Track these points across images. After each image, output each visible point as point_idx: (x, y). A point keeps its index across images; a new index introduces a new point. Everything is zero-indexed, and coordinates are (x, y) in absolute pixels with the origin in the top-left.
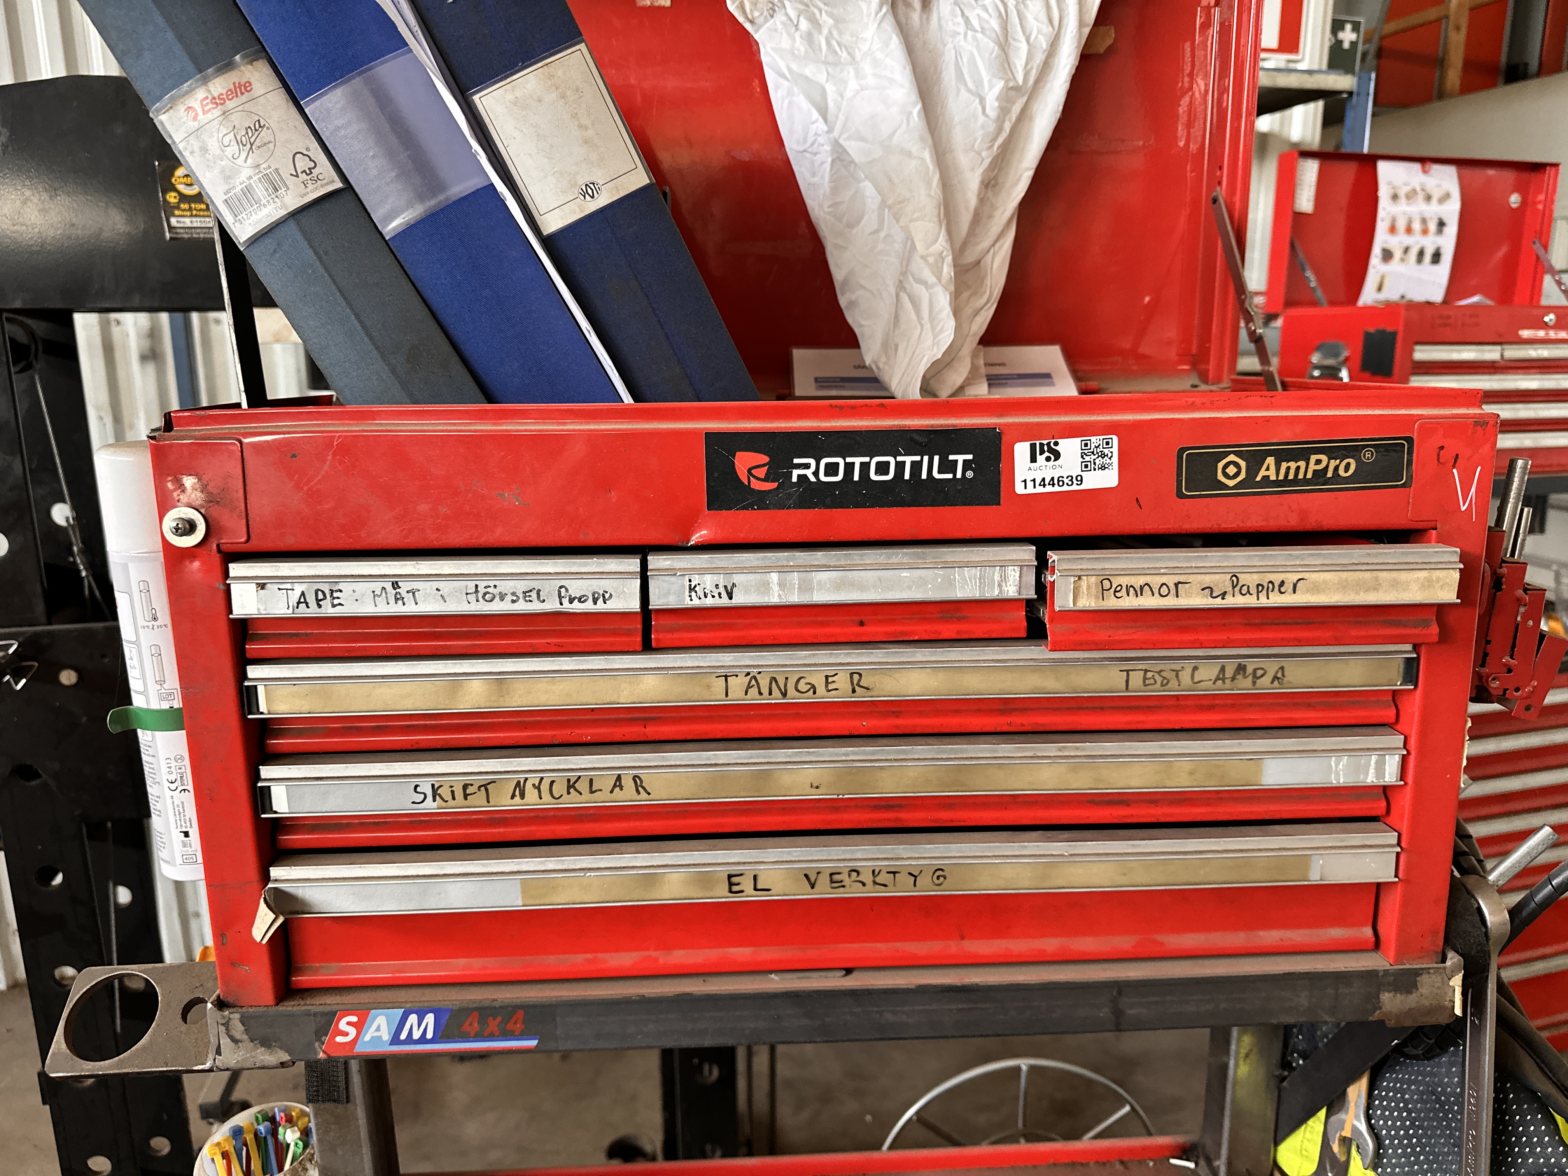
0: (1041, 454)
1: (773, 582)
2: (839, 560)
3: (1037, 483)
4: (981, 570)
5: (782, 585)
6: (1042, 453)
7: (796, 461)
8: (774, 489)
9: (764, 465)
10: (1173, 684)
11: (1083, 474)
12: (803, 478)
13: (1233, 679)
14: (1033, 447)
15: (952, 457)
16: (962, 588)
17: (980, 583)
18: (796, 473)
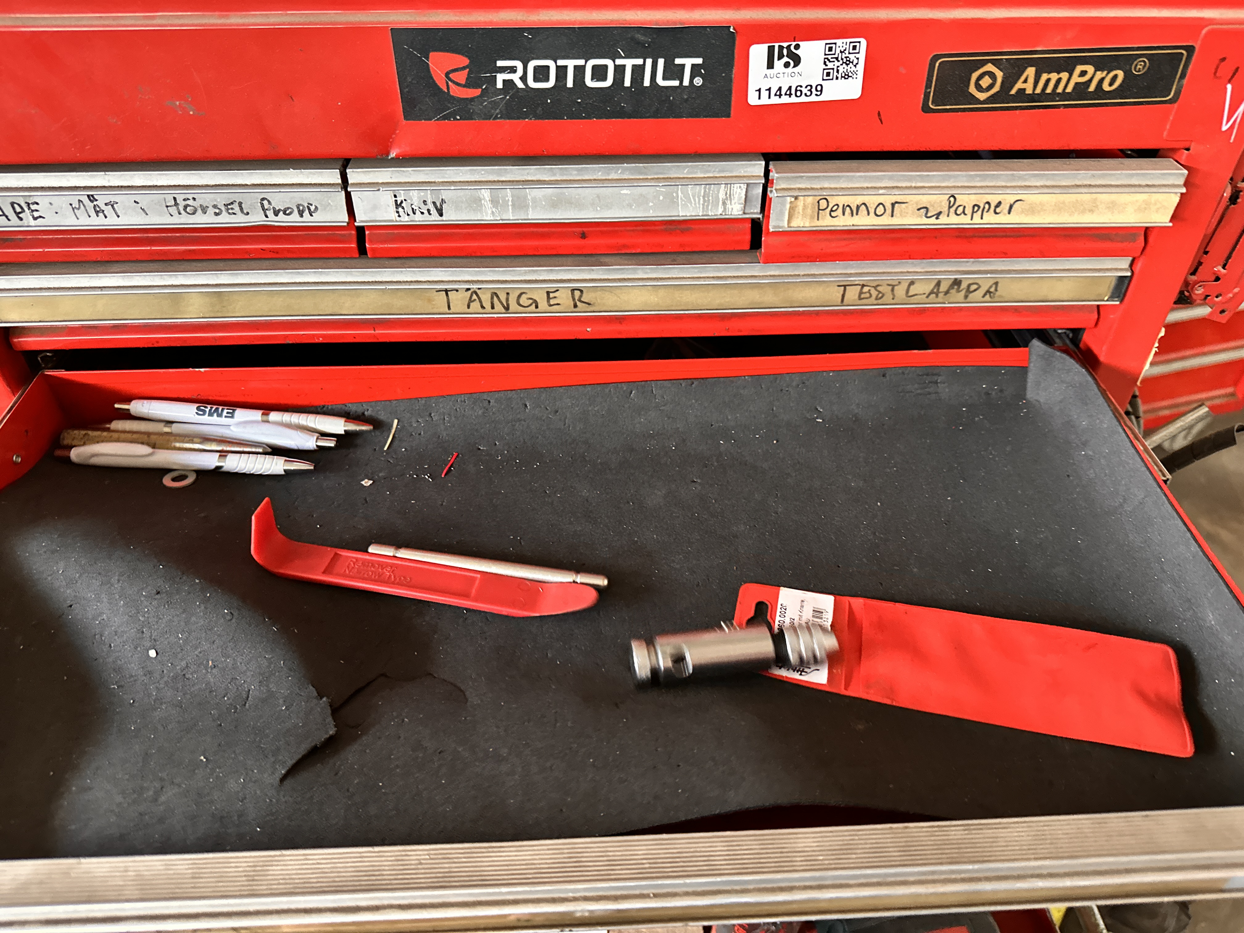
0: (779, 59)
1: (484, 199)
2: (555, 175)
3: (773, 92)
4: (705, 188)
5: (495, 202)
6: (780, 57)
7: (500, 63)
8: (478, 97)
9: (464, 68)
10: (888, 298)
11: (824, 83)
12: (508, 83)
13: (947, 293)
14: (771, 50)
15: (678, 61)
16: (685, 206)
17: (704, 201)
18: (501, 78)
